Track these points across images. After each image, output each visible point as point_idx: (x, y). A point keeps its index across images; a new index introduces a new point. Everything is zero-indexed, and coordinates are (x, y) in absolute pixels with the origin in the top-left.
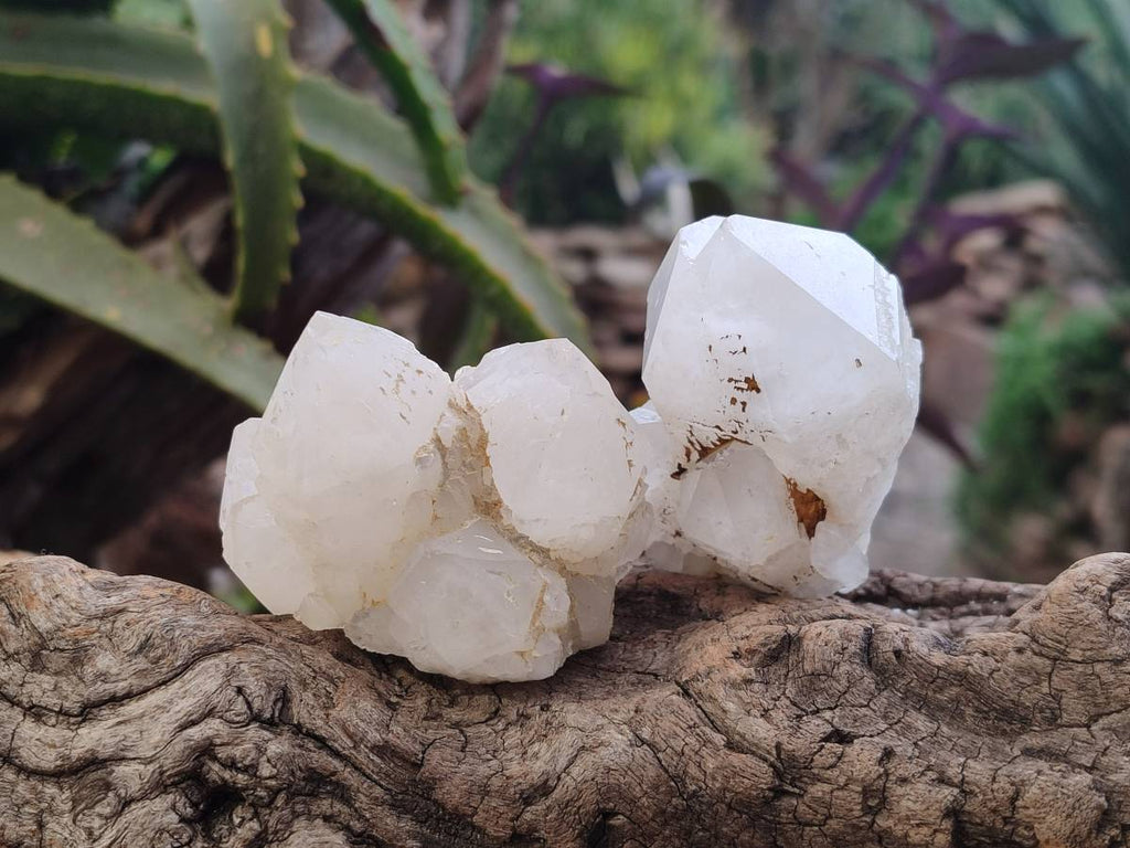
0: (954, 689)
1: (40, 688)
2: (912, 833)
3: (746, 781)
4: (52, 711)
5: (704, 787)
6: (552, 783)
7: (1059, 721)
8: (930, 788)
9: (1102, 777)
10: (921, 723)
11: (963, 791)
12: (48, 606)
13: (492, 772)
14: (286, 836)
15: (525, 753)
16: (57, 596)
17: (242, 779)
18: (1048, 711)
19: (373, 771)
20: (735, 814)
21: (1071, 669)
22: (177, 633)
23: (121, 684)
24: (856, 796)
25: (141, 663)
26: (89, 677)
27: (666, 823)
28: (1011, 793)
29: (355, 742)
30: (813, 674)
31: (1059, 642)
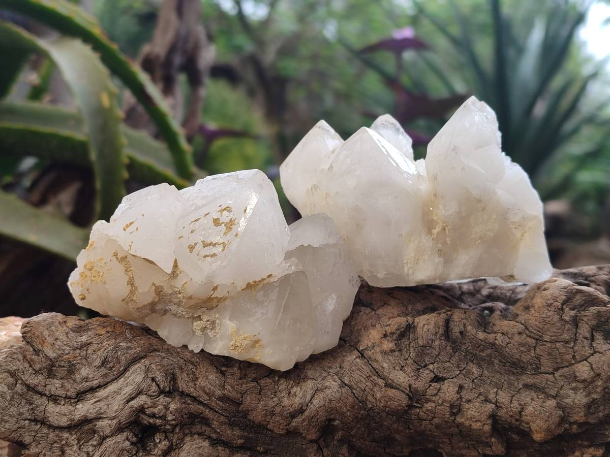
0: (489, 350)
1: (55, 386)
2: (473, 424)
3: (396, 403)
4: (62, 397)
5: (376, 405)
6: (304, 408)
7: (539, 370)
8: (482, 405)
9: (560, 400)
10: (475, 370)
11: (497, 406)
12: (53, 345)
13: (275, 404)
14: (182, 445)
15: (290, 393)
16: (56, 339)
17: (158, 422)
18: (534, 365)
19: (219, 409)
20: (390, 416)
21: (545, 345)
22: (119, 353)
23: (95, 382)
24: (447, 408)
25: (104, 371)
26: (79, 380)
27: (358, 422)
28: (519, 409)
29: (210, 397)
30: (423, 346)
31: (539, 331)
